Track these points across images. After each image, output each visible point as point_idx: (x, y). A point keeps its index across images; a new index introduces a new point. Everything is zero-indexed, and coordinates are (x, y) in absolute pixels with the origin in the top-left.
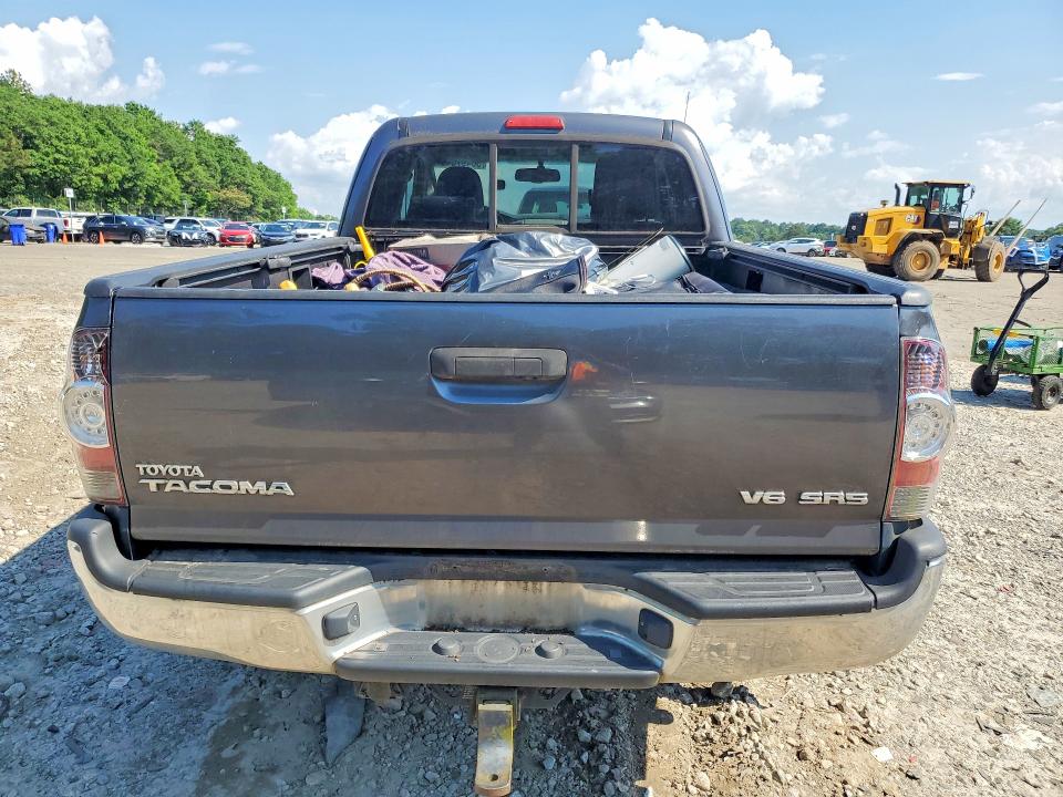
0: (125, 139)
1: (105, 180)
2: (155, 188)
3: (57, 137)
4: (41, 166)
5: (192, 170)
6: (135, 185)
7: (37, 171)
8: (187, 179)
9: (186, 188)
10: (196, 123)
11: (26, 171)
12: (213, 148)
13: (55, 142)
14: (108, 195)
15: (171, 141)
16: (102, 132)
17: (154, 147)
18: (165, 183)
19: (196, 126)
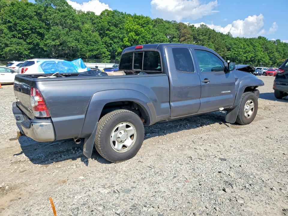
0: (254, 46)
1: (247, 58)
2: (261, 59)
3: (236, 48)
4: (231, 55)
5: (274, 54)
6: (255, 59)
7: (230, 56)
8: (271, 56)
9: (271, 59)
10: (278, 40)
11: (227, 56)
12: (282, 47)
13: (235, 49)
14: (247, 62)
15: (269, 46)
16: (248, 45)
17: (263, 48)
18: (264, 58)
19: (278, 41)
